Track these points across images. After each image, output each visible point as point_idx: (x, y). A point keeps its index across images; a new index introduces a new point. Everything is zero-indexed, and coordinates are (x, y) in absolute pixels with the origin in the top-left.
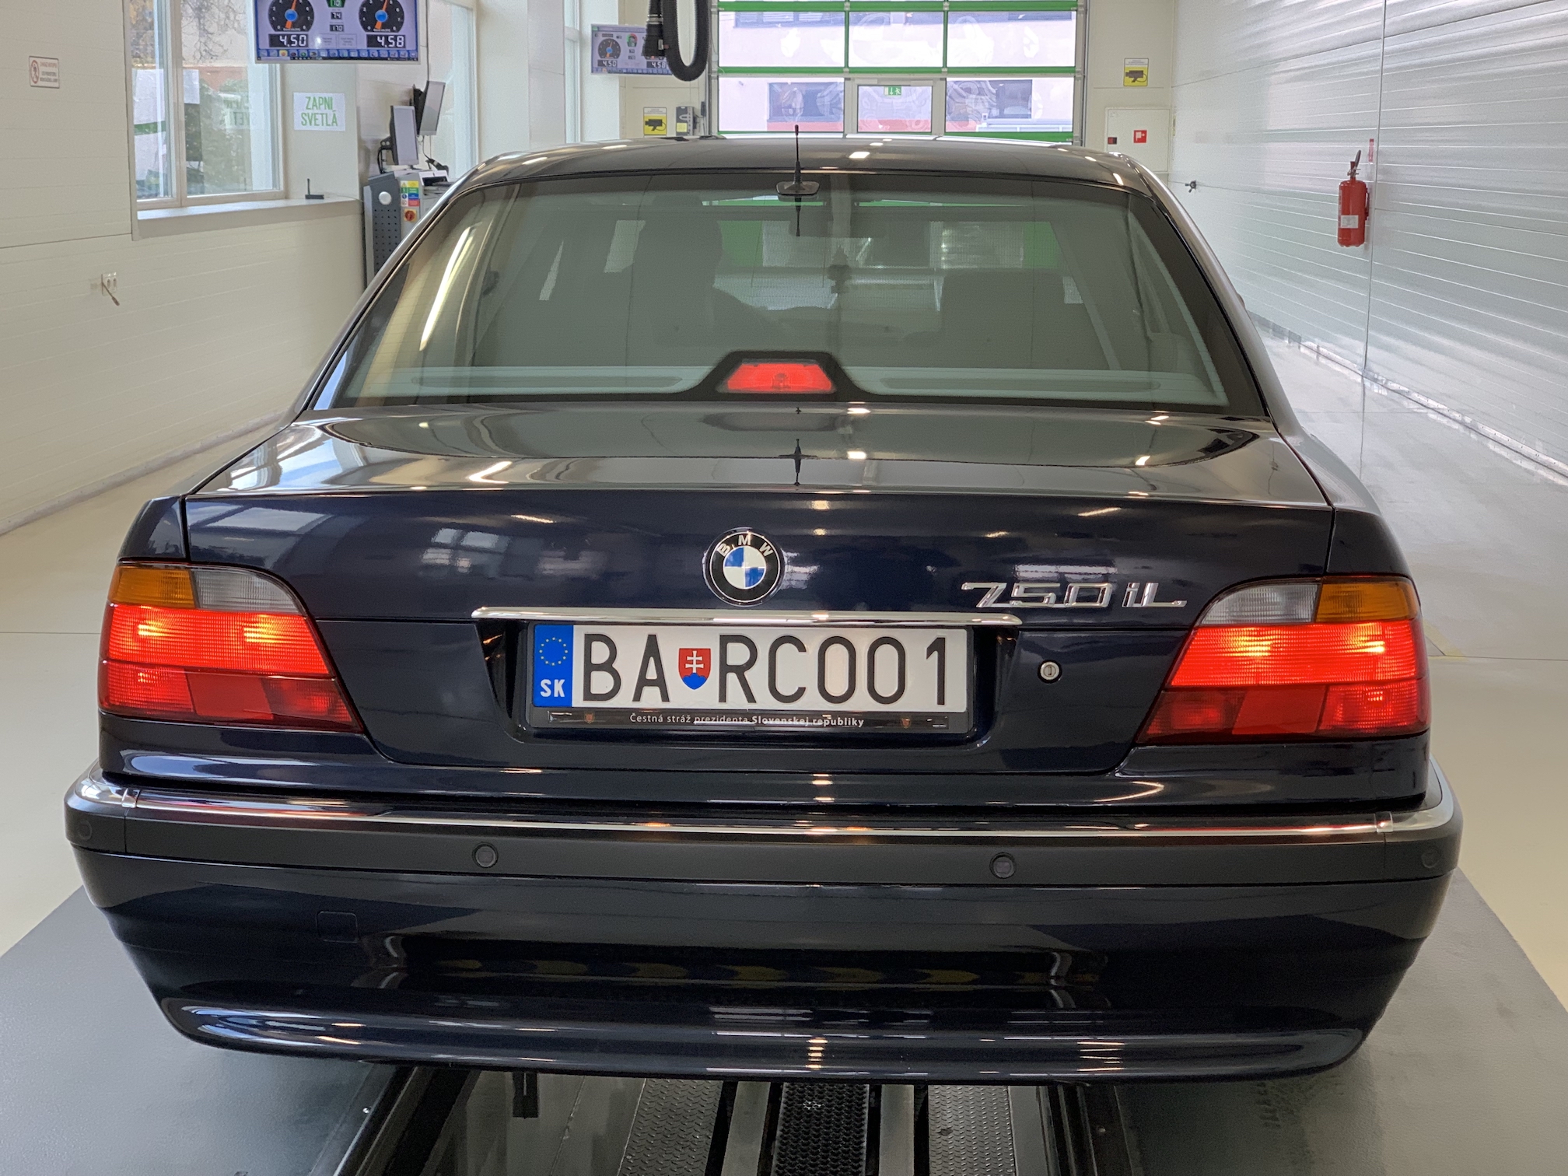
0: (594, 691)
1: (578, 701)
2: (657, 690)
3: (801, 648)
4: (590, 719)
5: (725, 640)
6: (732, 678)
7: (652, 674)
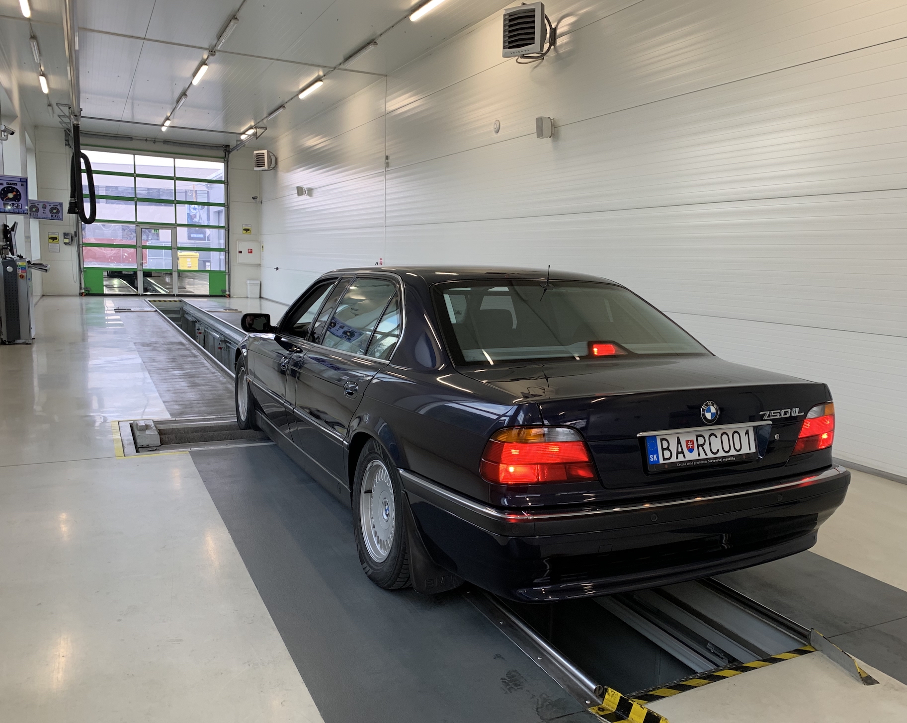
0: (665, 457)
1: (661, 461)
2: (682, 455)
3: (716, 437)
4: (666, 466)
5: (697, 436)
6: (700, 448)
7: (680, 450)
